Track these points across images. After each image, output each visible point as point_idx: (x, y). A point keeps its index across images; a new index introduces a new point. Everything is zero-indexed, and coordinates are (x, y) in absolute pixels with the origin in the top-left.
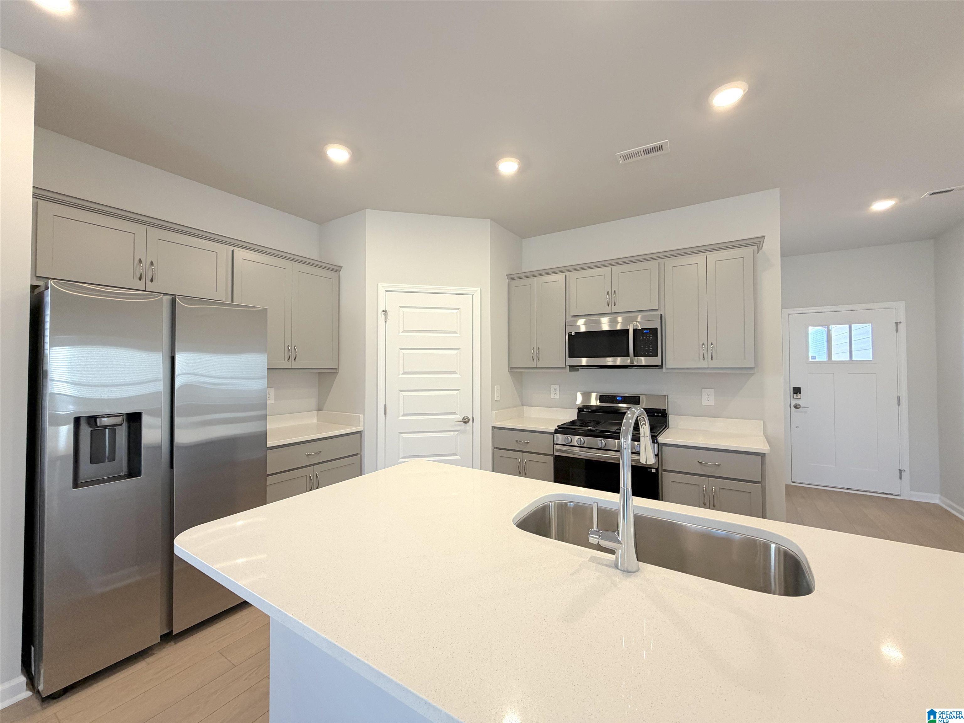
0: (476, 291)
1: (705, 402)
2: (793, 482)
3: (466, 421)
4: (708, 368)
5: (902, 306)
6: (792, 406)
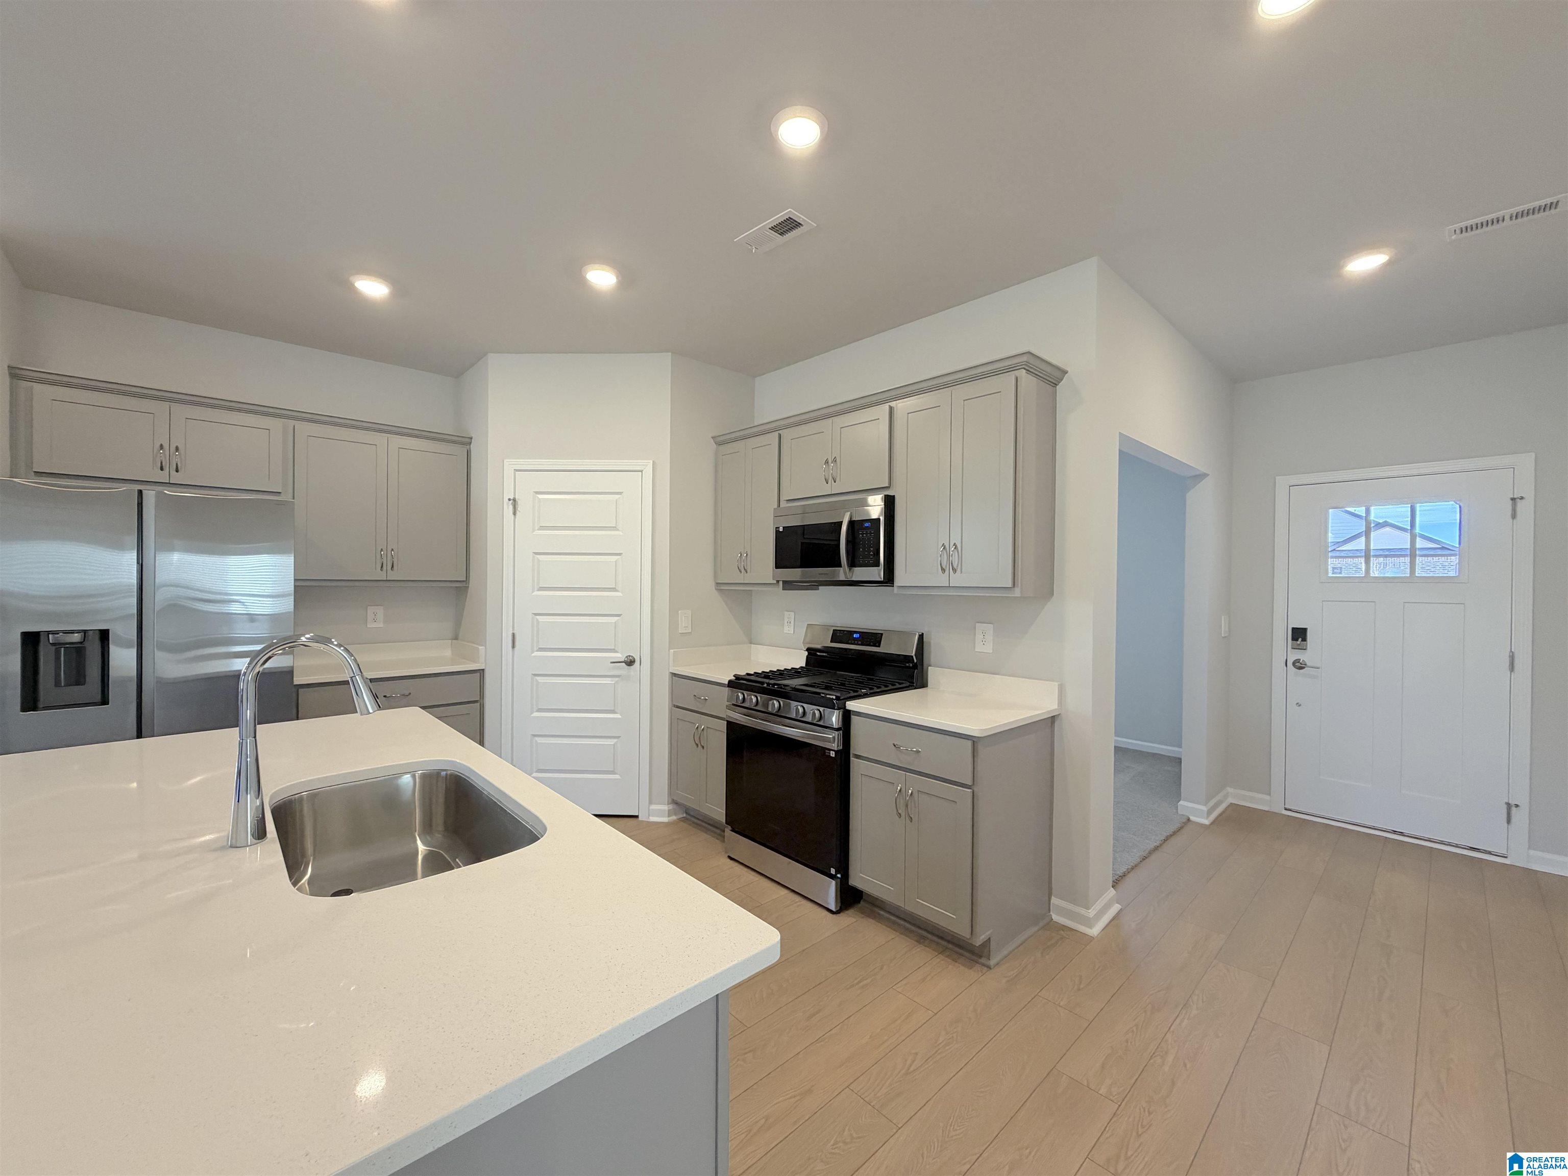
0: (647, 465)
1: (980, 648)
2: (1286, 809)
3: (630, 662)
4: (949, 586)
5: (1527, 462)
6: (1290, 663)
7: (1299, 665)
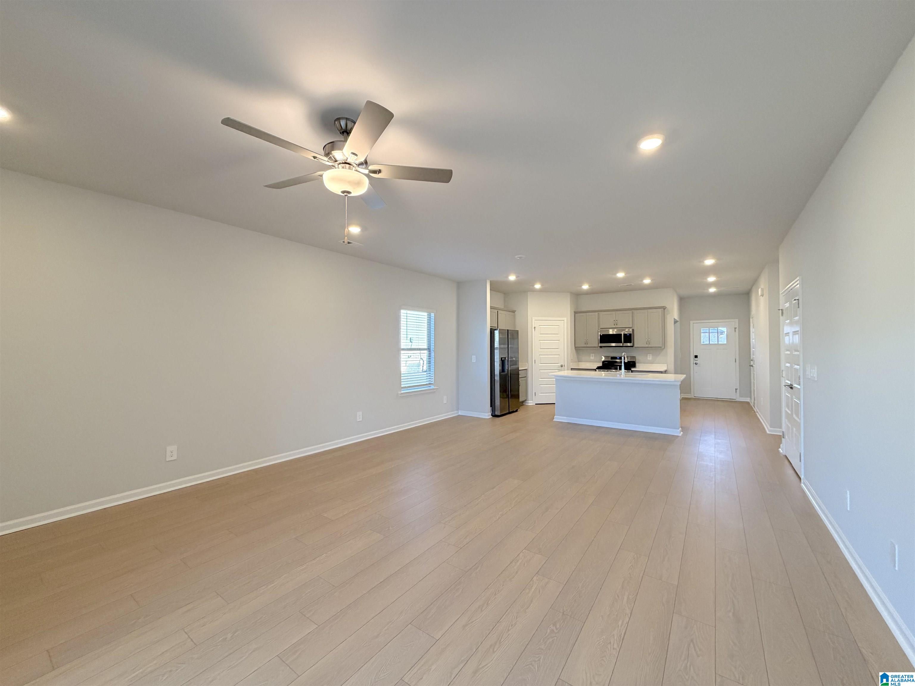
0: (565, 319)
1: (648, 359)
2: (695, 397)
3: (562, 366)
5: (737, 320)
6: (694, 363)
7: (696, 364)
